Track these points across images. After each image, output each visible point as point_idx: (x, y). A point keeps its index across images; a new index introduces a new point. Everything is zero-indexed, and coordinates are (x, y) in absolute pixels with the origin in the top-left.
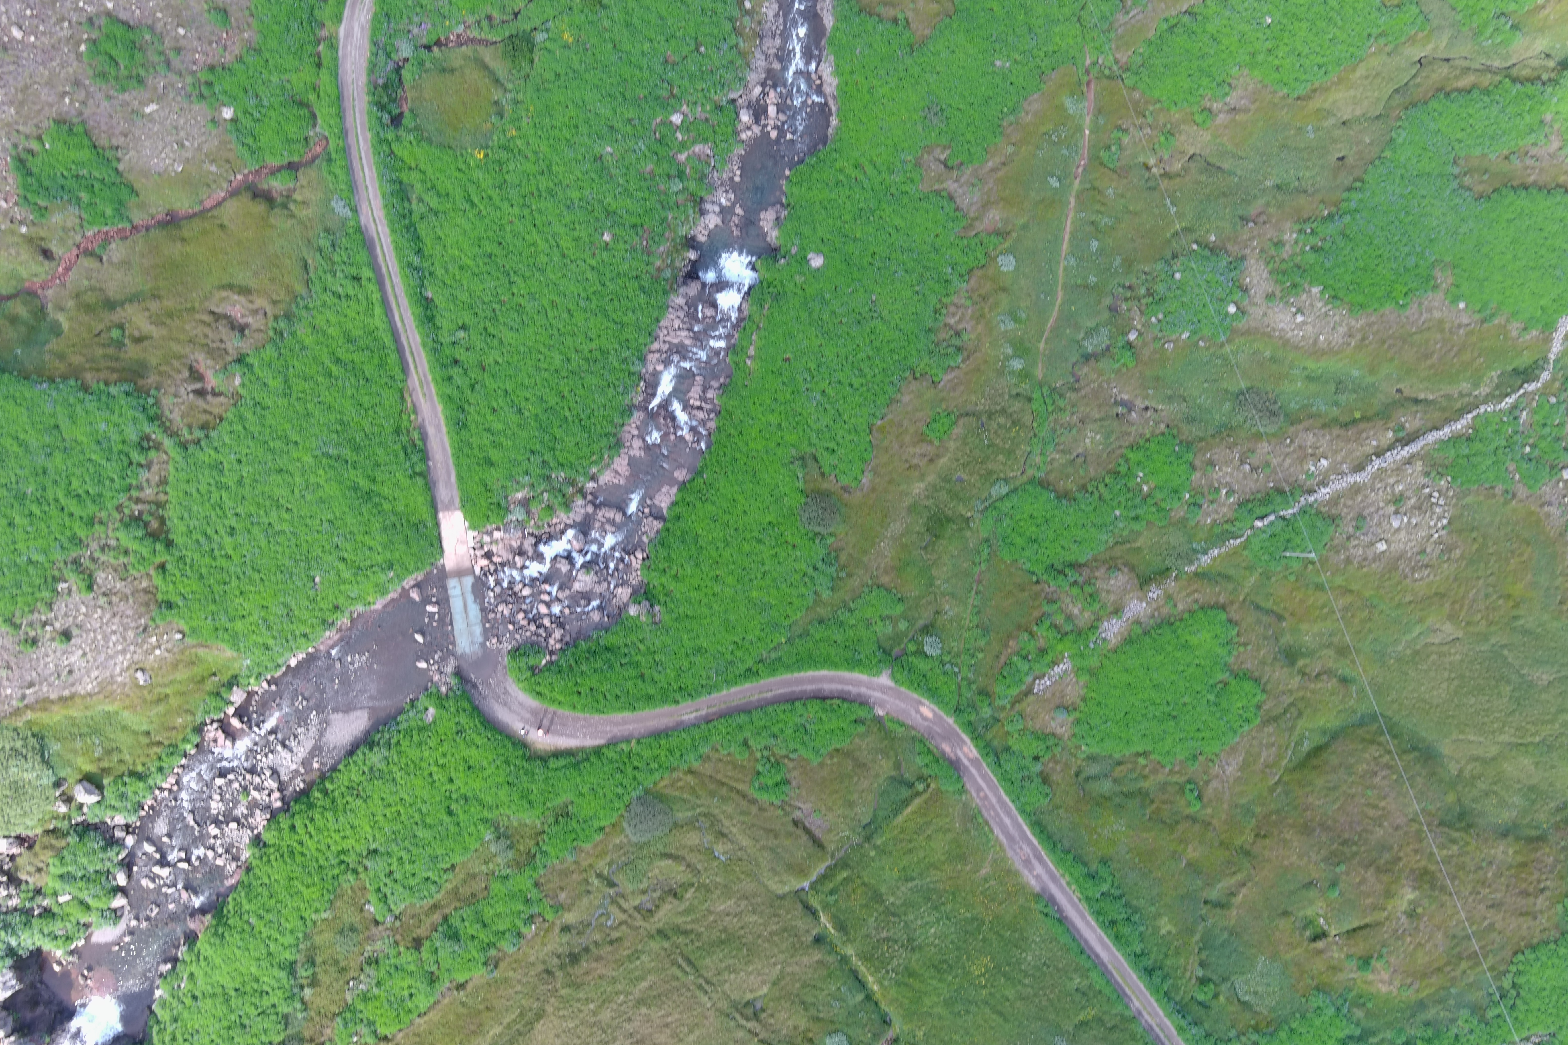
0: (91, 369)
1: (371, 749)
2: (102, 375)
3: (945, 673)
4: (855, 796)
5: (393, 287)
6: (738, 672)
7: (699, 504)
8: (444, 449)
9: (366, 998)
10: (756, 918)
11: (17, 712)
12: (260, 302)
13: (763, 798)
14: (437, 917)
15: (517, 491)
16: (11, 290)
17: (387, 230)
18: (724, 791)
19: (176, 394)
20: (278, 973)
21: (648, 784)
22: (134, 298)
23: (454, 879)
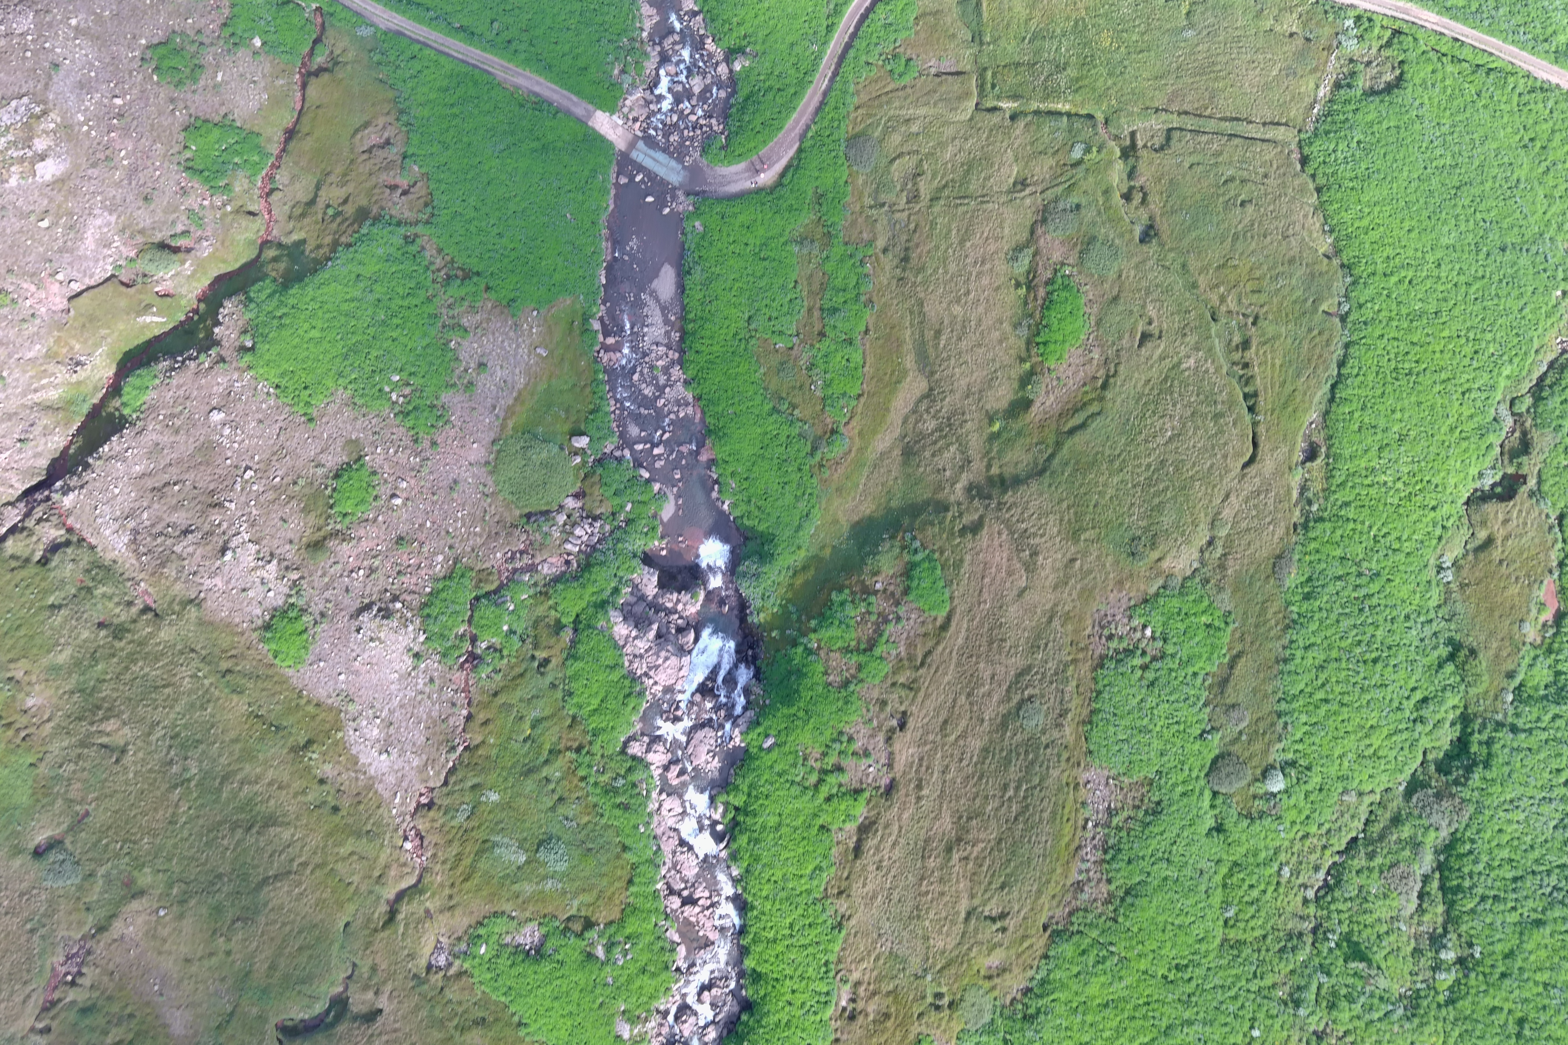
0: (340, 235)
1: (691, 275)
2: (350, 231)
4: (951, 31)
5: (436, 41)
6: (823, 34)
8: (554, 91)
9: (827, 385)
10: (970, 142)
11: (503, 427)
12: (381, 121)
13: (906, 80)
14: (817, 313)
15: (613, 69)
16: (256, 252)
17: (399, 17)
18: (884, 99)
19: (395, 204)
20: (771, 419)
21: (843, 136)
22: (318, 187)
23: (803, 287)
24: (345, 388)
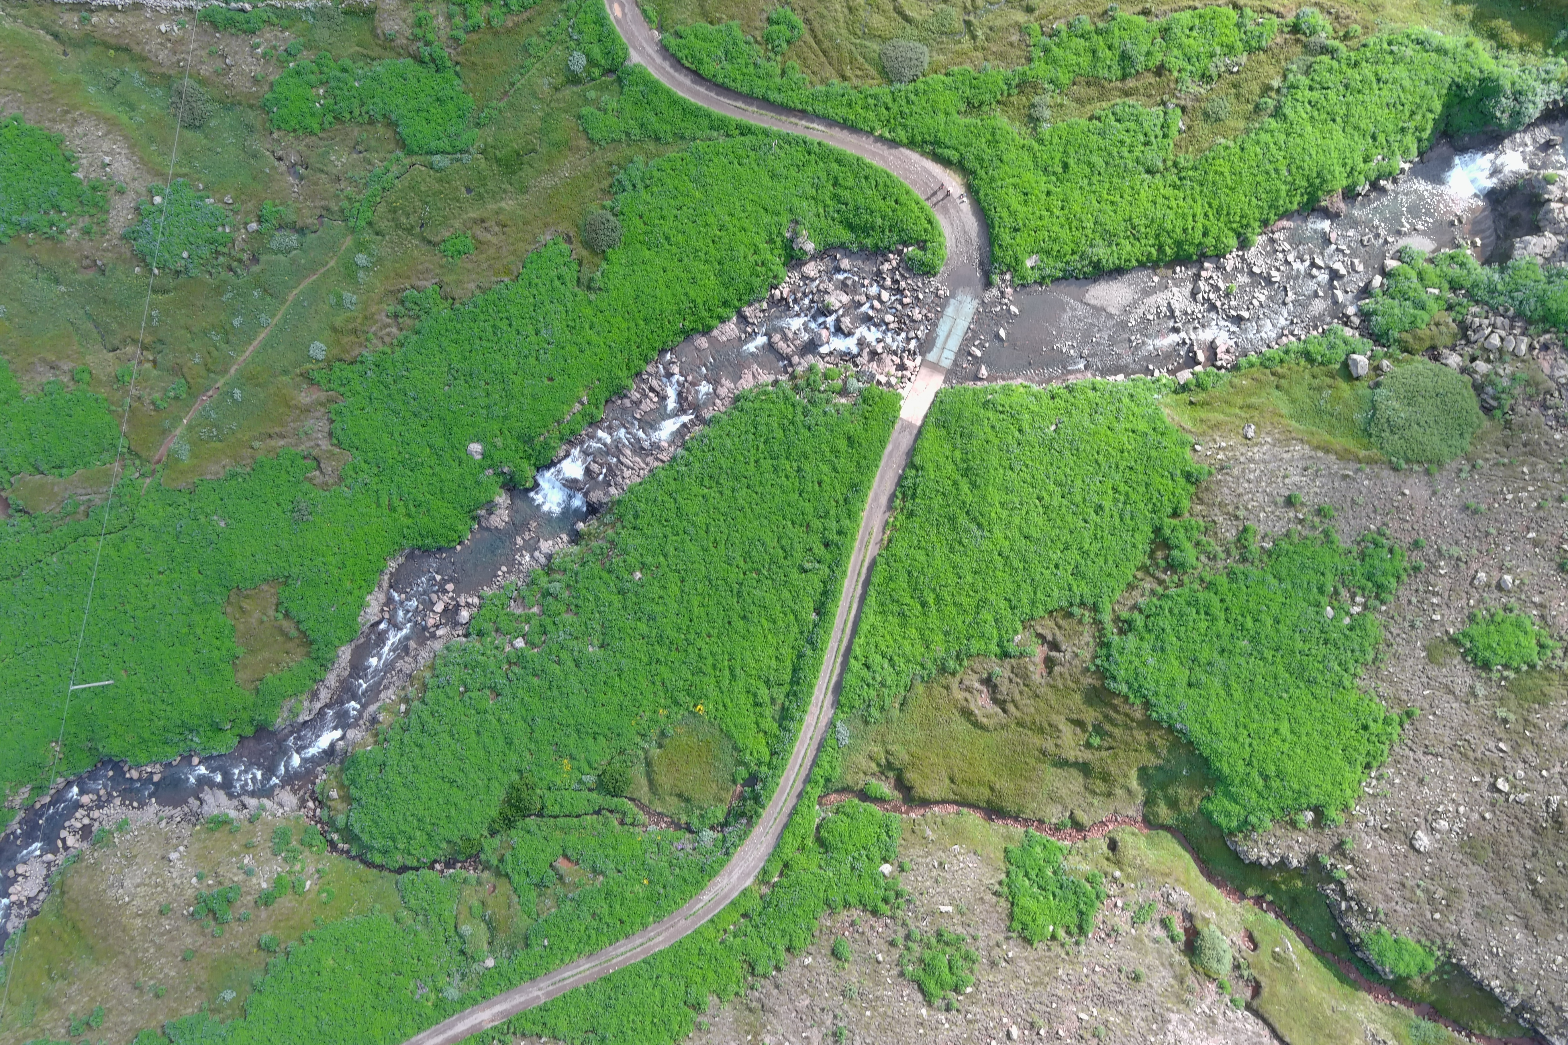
0: (1132, 720)
1: (1099, 261)
2: (1125, 709)
3: (580, 32)
5: (840, 641)
6: (753, 138)
7: (699, 301)
8: (882, 477)
9: (1230, 49)
11: (1370, 461)
12: (959, 695)
13: (797, 20)
14: (1131, 83)
15: (842, 405)
16: (1162, 833)
17: (816, 691)
18: (827, 44)
19: (1076, 655)
20: (1291, 114)
21: (886, 89)
22: (1062, 763)
23: (1098, 108)
24: (1355, 675)
